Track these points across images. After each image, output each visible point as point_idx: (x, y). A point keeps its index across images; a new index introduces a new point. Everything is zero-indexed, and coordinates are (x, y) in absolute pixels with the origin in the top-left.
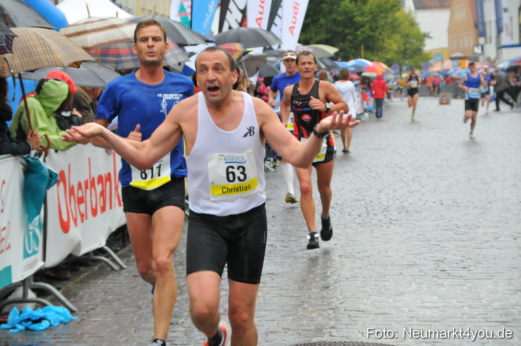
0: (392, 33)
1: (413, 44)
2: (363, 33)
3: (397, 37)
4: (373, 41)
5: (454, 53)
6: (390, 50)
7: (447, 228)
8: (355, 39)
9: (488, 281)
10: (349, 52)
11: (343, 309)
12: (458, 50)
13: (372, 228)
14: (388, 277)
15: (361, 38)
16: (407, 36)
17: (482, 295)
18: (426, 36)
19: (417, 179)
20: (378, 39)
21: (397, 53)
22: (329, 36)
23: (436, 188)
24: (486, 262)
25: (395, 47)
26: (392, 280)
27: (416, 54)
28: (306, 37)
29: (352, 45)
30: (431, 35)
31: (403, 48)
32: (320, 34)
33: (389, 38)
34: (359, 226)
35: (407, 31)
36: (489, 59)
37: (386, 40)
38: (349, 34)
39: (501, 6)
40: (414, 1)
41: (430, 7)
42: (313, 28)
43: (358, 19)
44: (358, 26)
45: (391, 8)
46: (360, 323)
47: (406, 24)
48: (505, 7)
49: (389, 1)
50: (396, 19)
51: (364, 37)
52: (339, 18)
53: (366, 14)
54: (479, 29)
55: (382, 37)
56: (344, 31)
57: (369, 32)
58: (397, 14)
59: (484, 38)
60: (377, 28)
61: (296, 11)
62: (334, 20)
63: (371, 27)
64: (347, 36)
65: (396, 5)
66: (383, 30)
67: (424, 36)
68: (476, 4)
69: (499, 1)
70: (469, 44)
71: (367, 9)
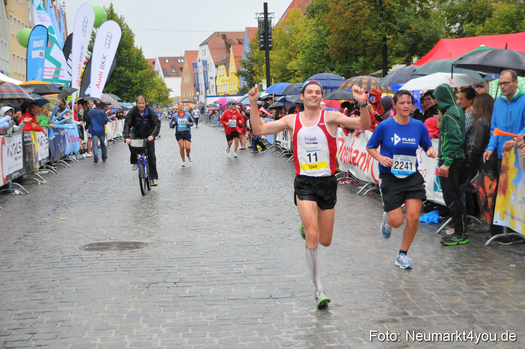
0: (152, 88)
1: (163, 95)
2: (136, 88)
3: (155, 90)
5: (185, 99)
6: (151, 97)
7: (173, 186)
8: (132, 91)
10: (129, 98)
11: (117, 226)
12: (186, 98)
13: (136, 187)
15: (135, 91)
16: (160, 90)
18: (170, 90)
19: (161, 162)
20: (144, 91)
21: (154, 98)
22: (118, 89)
23: (170, 167)
24: (190, 202)
25: (154, 95)
27: (165, 99)
29: (131, 94)
30: (172, 90)
31: (158, 96)
33: (150, 91)
35: (160, 88)
36: (202, 103)
37: (149, 92)
38: (129, 88)
39: (207, 76)
40: (163, 73)
41: (172, 76)
42: (110, 85)
43: (133, 81)
44: (134, 85)
45: (151, 76)
46: (125, 233)
47: (159, 84)
48: (212, 76)
49: (149, 72)
50: (154, 81)
51: (137, 90)
52: (124, 80)
53: (138, 79)
54: (196, 88)
55: (146, 91)
56: (126, 87)
57: (140, 88)
58: (154, 79)
59: (199, 92)
60: (144, 85)
61: (101, 76)
62: (121, 81)
63: (140, 85)
64: (128, 90)
65: (153, 74)
66: (147, 87)
67: (169, 90)
68: (194, 75)
69: (206, 74)
70: (191, 95)
71: (138, 76)
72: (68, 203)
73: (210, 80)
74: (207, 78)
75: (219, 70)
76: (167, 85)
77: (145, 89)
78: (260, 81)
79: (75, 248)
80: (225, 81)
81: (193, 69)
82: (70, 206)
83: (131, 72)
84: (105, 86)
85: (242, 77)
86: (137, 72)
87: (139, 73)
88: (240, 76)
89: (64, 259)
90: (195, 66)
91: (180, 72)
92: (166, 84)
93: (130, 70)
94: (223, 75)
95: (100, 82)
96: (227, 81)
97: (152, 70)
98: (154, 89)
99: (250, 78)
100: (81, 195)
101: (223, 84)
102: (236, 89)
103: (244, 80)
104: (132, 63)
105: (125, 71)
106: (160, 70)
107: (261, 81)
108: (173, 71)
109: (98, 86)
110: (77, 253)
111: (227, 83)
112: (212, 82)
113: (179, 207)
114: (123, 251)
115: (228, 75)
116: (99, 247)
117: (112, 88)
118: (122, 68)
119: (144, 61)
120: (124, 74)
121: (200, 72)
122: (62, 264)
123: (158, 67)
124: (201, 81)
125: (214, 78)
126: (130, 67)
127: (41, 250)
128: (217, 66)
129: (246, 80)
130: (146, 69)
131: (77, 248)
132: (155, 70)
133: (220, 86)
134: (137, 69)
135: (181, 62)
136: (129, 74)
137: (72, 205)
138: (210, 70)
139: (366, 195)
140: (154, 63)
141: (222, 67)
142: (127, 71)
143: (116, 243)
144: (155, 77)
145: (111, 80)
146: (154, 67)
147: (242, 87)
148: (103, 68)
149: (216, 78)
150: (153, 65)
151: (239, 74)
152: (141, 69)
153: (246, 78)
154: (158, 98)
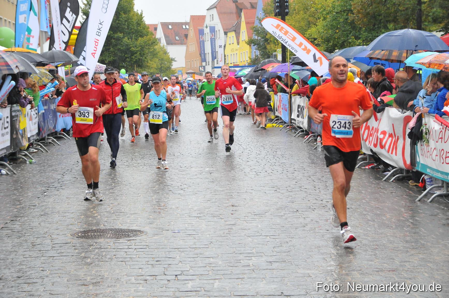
0: (153, 58)
2: (135, 57)
4: (141, 62)
6: (152, 68)
8: (131, 61)
9: (193, 196)
10: (128, 68)
11: (113, 212)
12: (191, 69)
14: (140, 194)
15: (134, 60)
16: (162, 59)
17: (189, 204)
20: (144, 61)
21: (155, 68)
26: (142, 196)
27: (167, 70)
28: (103, 58)
29: (130, 64)
30: (175, 59)
31: (159, 67)
32: (111, 57)
33: (151, 61)
34: (127, 167)
35: (162, 57)
37: (149, 61)
38: (128, 58)
39: (215, 44)
40: (166, 40)
41: (175, 44)
42: (107, 54)
43: (133, 49)
44: (133, 53)
45: (152, 44)
46: (121, 219)
47: (162, 52)
48: (220, 45)
49: (150, 40)
50: (155, 50)
51: (136, 60)
52: (122, 48)
53: (138, 46)
54: (202, 58)
55: (147, 60)
56: (124, 56)
57: (139, 57)
58: (156, 47)
59: (205, 63)
60: (144, 54)
61: (97, 44)
62: (119, 49)
63: (140, 54)
64: (125, 59)
65: (155, 42)
66: (147, 56)
67: (172, 60)
68: (200, 43)
69: (213, 42)
70: (197, 66)
71: (138, 44)
72: (60, 185)
73: (217, 49)
74: (215, 46)
75: (228, 38)
76: (170, 54)
77: (146, 58)
78: (274, 50)
79: (67, 235)
80: (234, 50)
81: (200, 36)
82: (61, 188)
83: (130, 40)
84: (101, 55)
85: (254, 46)
86: (136, 39)
87: (139, 41)
88: (252, 44)
89: (54, 247)
90: (201, 32)
91: (185, 40)
92: (168, 53)
93: (129, 37)
94: (233, 43)
95: (96, 51)
96: (237, 50)
97: (154, 37)
98: (156, 59)
99: (263, 47)
100: (74, 176)
101: (232, 54)
102: (248, 59)
103: (256, 49)
104: (131, 29)
105: (123, 38)
106: (162, 37)
107: (276, 51)
108: (177, 38)
109: (93, 54)
110: (69, 241)
111: (237, 52)
112: (220, 52)
113: (182, 192)
114: (119, 239)
115: (238, 43)
116: (92, 234)
117: (108, 56)
118: (120, 34)
119: (146, 27)
120: (122, 42)
121: (207, 40)
122: (52, 253)
123: (160, 34)
124: (208, 49)
125: (223, 47)
126: (129, 33)
127: (30, 237)
128: (226, 33)
129: (258, 49)
130: (147, 36)
131: (69, 235)
132: (156, 37)
133: (229, 56)
134: (137, 35)
135: (186, 28)
136: (128, 41)
137: (63, 187)
138: (218, 37)
139: (392, 181)
140: (156, 29)
141: (232, 35)
142: (126, 38)
143: (111, 230)
144: (157, 45)
145: (108, 47)
146: (156, 33)
147: (254, 57)
148: (99, 35)
149: (225, 46)
150: (155, 32)
151: (251, 42)
152: (142, 36)
153: (259, 47)
154: (160, 69)
